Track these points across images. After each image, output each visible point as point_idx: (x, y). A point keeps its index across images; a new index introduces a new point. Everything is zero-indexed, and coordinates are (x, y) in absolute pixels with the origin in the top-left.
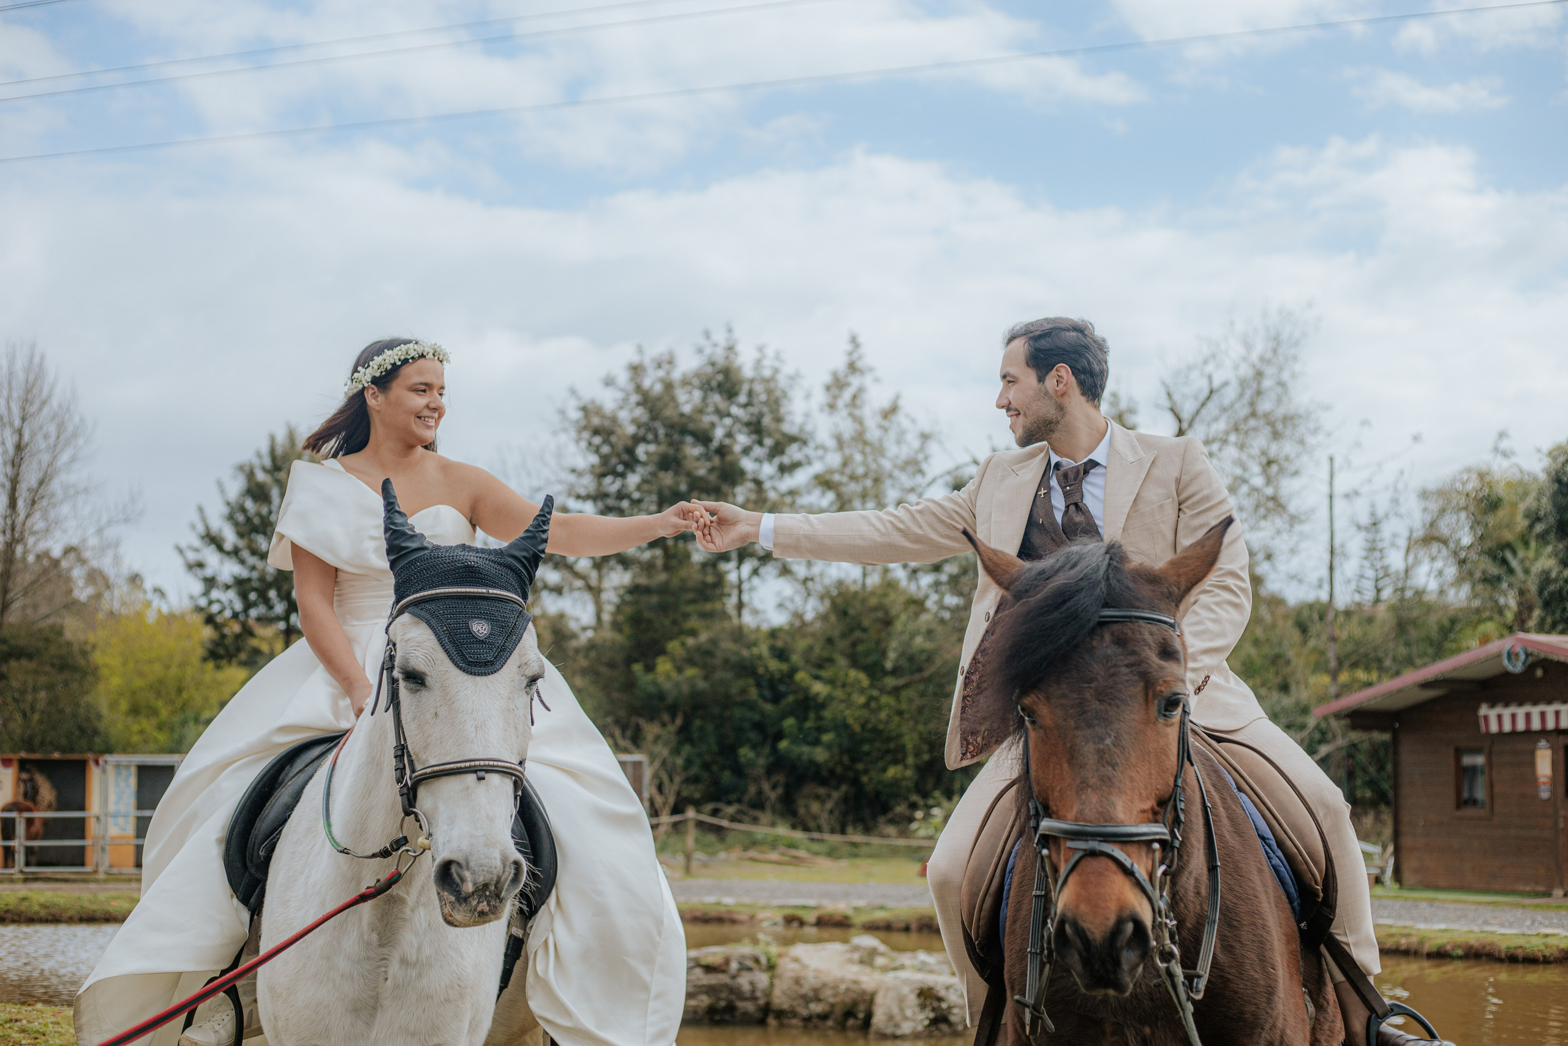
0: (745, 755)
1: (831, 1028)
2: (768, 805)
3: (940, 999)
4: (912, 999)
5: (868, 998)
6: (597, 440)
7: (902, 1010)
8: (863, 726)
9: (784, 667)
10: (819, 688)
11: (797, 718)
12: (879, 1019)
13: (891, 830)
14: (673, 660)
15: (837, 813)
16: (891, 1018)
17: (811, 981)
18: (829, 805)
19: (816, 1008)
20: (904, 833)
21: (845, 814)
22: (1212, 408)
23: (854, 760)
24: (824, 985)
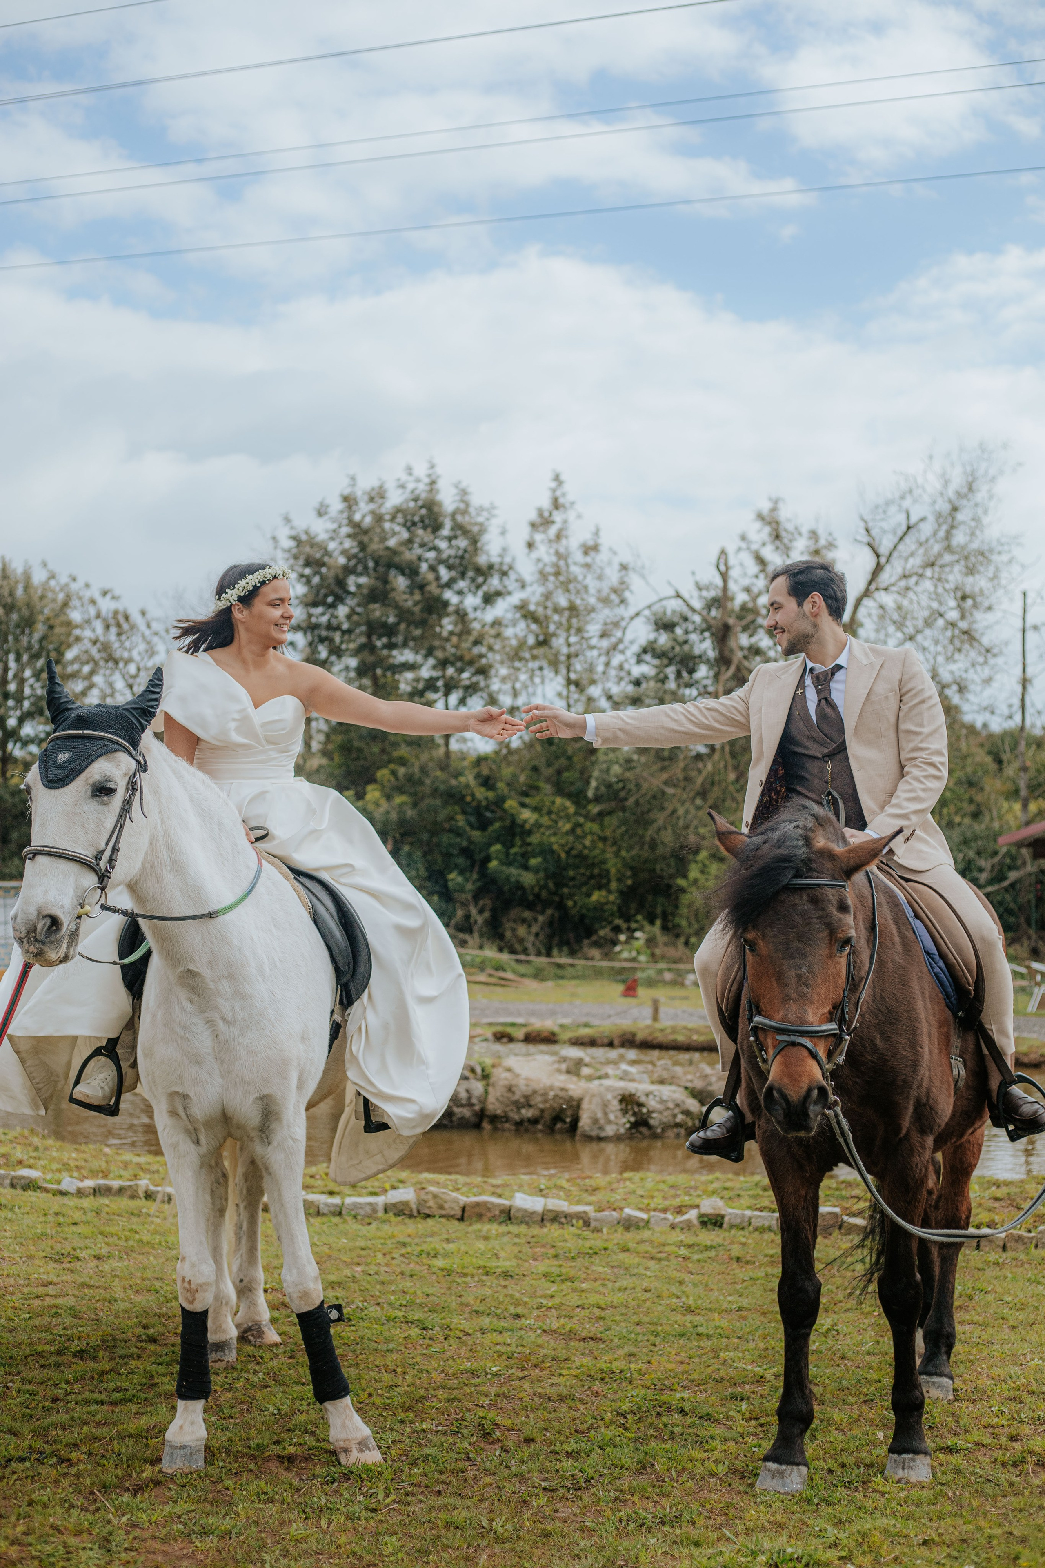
0: (453, 880)
1: (541, 1131)
2: (475, 928)
3: (640, 1105)
4: (615, 1105)
5: (574, 1103)
6: (307, 571)
7: (606, 1114)
8: (568, 853)
9: (491, 794)
10: (527, 815)
11: (503, 844)
12: (585, 1122)
13: (595, 952)
14: (383, 788)
15: (541, 937)
16: (595, 1121)
17: (522, 1088)
18: (534, 929)
19: (527, 1113)
20: (607, 956)
21: (550, 937)
22: (909, 544)
23: (558, 885)
24: (535, 1092)
